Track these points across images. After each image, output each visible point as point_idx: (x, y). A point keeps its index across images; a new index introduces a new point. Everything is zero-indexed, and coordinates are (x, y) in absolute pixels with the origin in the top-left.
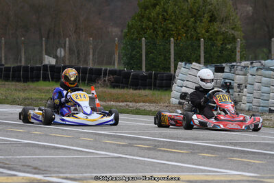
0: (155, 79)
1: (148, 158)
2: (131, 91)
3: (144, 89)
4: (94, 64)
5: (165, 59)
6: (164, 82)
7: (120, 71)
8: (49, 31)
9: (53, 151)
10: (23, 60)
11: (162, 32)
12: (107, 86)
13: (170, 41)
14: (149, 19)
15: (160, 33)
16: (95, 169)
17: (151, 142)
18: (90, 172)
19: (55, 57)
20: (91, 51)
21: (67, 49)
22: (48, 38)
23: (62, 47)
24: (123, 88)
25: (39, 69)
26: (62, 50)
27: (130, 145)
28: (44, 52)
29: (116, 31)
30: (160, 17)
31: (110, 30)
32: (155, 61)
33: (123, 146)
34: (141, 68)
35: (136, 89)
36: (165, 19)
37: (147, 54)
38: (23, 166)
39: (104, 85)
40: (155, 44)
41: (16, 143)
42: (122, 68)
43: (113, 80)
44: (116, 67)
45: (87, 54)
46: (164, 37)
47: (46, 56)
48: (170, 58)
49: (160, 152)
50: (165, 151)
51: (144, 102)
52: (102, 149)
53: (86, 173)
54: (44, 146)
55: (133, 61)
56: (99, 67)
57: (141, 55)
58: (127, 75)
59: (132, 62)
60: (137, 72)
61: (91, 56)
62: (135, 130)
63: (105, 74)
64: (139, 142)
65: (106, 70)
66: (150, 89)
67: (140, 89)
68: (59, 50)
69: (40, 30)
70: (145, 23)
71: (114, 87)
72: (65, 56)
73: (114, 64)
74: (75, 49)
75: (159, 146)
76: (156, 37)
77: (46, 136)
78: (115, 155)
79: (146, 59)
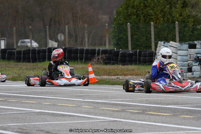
0: (140, 55)
1: (139, 120)
2: (120, 67)
3: (131, 64)
4: (88, 46)
5: (147, 39)
6: (147, 58)
7: (111, 51)
8: (51, 20)
9: (60, 118)
11: (144, 17)
12: (101, 63)
13: (150, 24)
14: (133, 7)
15: (142, 18)
17: (140, 108)
19: (57, 41)
20: (86, 35)
21: (67, 34)
22: (50, 26)
24: (114, 64)
25: (44, 51)
26: (62, 35)
27: (123, 111)
28: (48, 38)
29: (105, 18)
30: (142, 4)
31: (100, 17)
32: (139, 42)
33: (117, 111)
34: (128, 47)
35: (124, 65)
36: (146, 6)
37: (132, 36)
39: (98, 63)
40: (138, 27)
42: (112, 48)
43: (105, 58)
44: (107, 47)
45: (83, 38)
46: (145, 20)
47: (50, 41)
48: (151, 38)
49: (148, 116)
50: (152, 114)
51: (131, 75)
52: (101, 115)
54: (53, 114)
55: (121, 41)
56: (93, 48)
57: (127, 36)
58: (117, 54)
59: (120, 43)
60: (125, 51)
61: (86, 40)
62: (126, 98)
63: (98, 54)
64: (130, 108)
65: (99, 50)
66: (136, 64)
67: (127, 65)
68: (59, 35)
71: (106, 64)
72: (65, 40)
73: (105, 45)
74: (73, 34)
75: (146, 111)
76: (139, 21)
77: (54, 106)
78: (112, 119)
79: (131, 40)
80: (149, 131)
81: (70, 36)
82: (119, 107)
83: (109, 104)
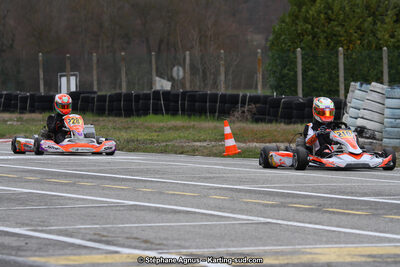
1: (310, 223)
2: (282, 126)
4: (227, 88)
5: (330, 78)
7: (266, 97)
8: (161, 41)
9: (170, 216)
10: (124, 85)
11: (326, 38)
12: (247, 120)
13: (337, 52)
14: (306, 20)
16: (232, 240)
17: (314, 201)
18: (226, 246)
19: (171, 79)
20: (222, 70)
21: (187, 67)
22: (159, 52)
23: (179, 64)
24: (270, 121)
25: (147, 97)
26: (181, 69)
27: (283, 205)
28: (154, 73)
29: (258, 39)
31: (249, 38)
32: (317, 82)
33: (272, 206)
34: (296, 92)
35: (289, 123)
36: (329, 20)
37: (304, 72)
38: (127, 238)
39: (244, 119)
40: (315, 57)
41: (118, 205)
42: (268, 93)
43: (254, 110)
44: (260, 92)
45: (217, 74)
46: (328, 45)
47: (157, 78)
48: (338, 76)
49: (327, 215)
50: (334, 212)
52: (241, 212)
53: (220, 246)
54: (157, 210)
55: (285, 82)
56: (235, 92)
57: (296, 72)
58: (276, 103)
59: (282, 84)
60: (291, 98)
61: (222, 77)
62: (290, 182)
63: (243, 103)
64: (295, 200)
65: (244, 96)
67: (295, 123)
68: (175, 69)
69: (147, 40)
70: (301, 26)
71: (257, 121)
72: (184, 78)
73: (256, 88)
74: (200, 66)
75: (324, 206)
76: (317, 46)
77: (160, 194)
78: (262, 220)
79: (303, 79)
80: (327, 243)
81: (194, 69)
82: (277, 199)
83: (260, 192)
